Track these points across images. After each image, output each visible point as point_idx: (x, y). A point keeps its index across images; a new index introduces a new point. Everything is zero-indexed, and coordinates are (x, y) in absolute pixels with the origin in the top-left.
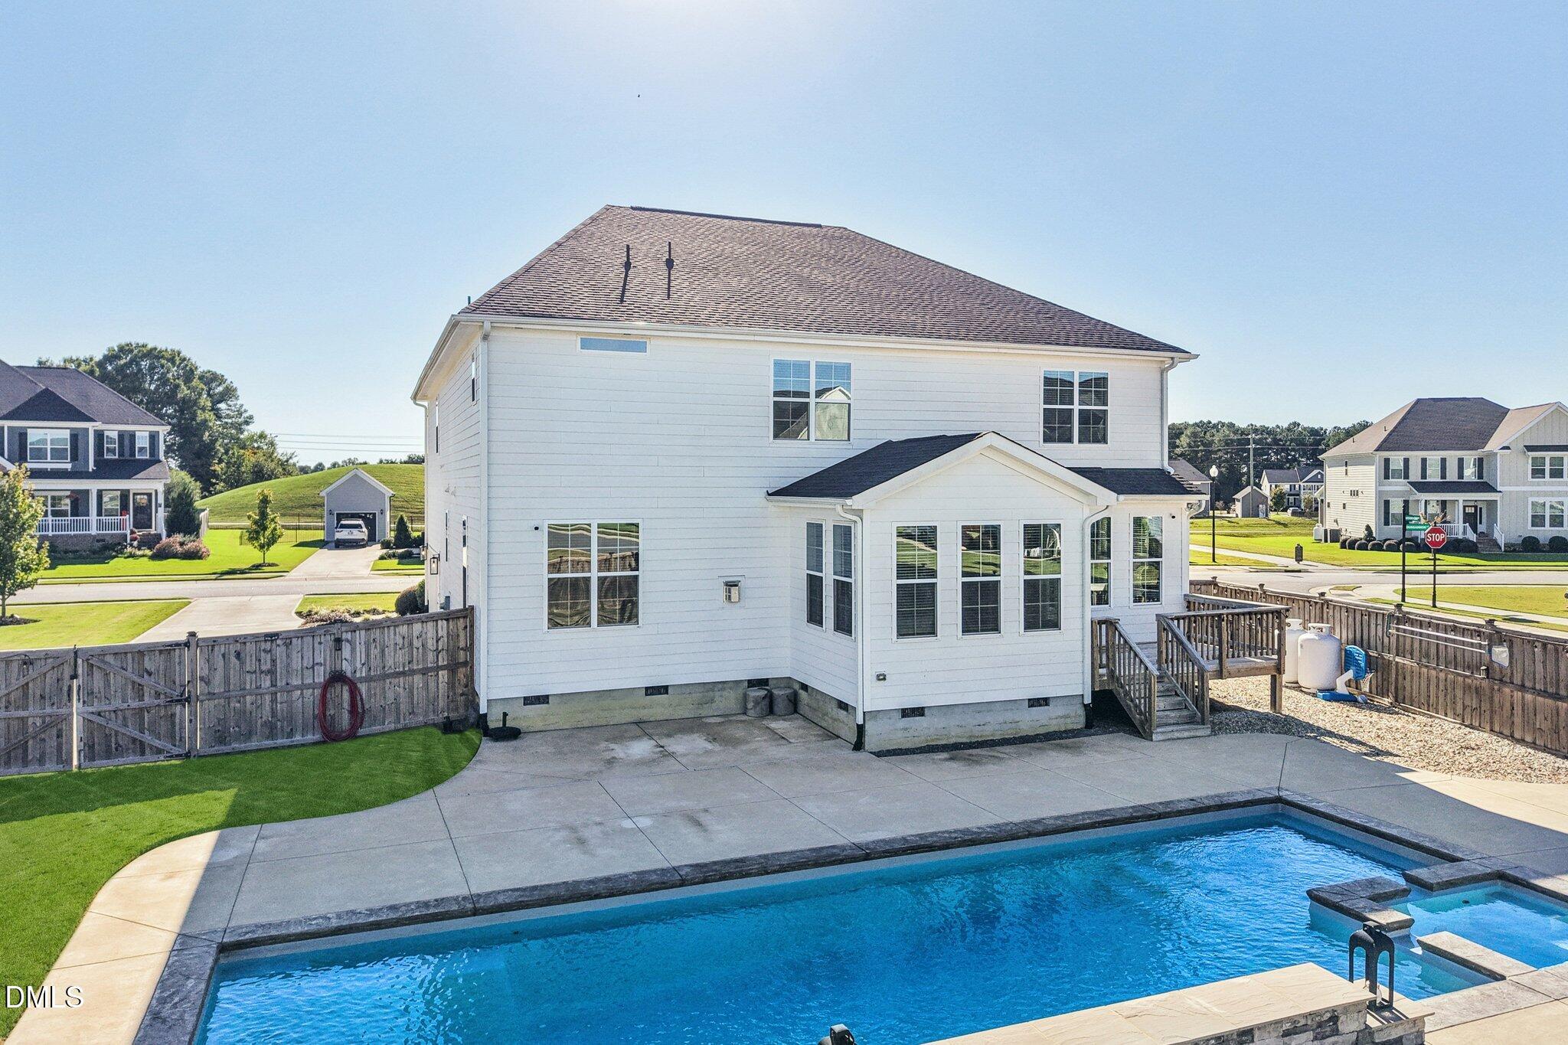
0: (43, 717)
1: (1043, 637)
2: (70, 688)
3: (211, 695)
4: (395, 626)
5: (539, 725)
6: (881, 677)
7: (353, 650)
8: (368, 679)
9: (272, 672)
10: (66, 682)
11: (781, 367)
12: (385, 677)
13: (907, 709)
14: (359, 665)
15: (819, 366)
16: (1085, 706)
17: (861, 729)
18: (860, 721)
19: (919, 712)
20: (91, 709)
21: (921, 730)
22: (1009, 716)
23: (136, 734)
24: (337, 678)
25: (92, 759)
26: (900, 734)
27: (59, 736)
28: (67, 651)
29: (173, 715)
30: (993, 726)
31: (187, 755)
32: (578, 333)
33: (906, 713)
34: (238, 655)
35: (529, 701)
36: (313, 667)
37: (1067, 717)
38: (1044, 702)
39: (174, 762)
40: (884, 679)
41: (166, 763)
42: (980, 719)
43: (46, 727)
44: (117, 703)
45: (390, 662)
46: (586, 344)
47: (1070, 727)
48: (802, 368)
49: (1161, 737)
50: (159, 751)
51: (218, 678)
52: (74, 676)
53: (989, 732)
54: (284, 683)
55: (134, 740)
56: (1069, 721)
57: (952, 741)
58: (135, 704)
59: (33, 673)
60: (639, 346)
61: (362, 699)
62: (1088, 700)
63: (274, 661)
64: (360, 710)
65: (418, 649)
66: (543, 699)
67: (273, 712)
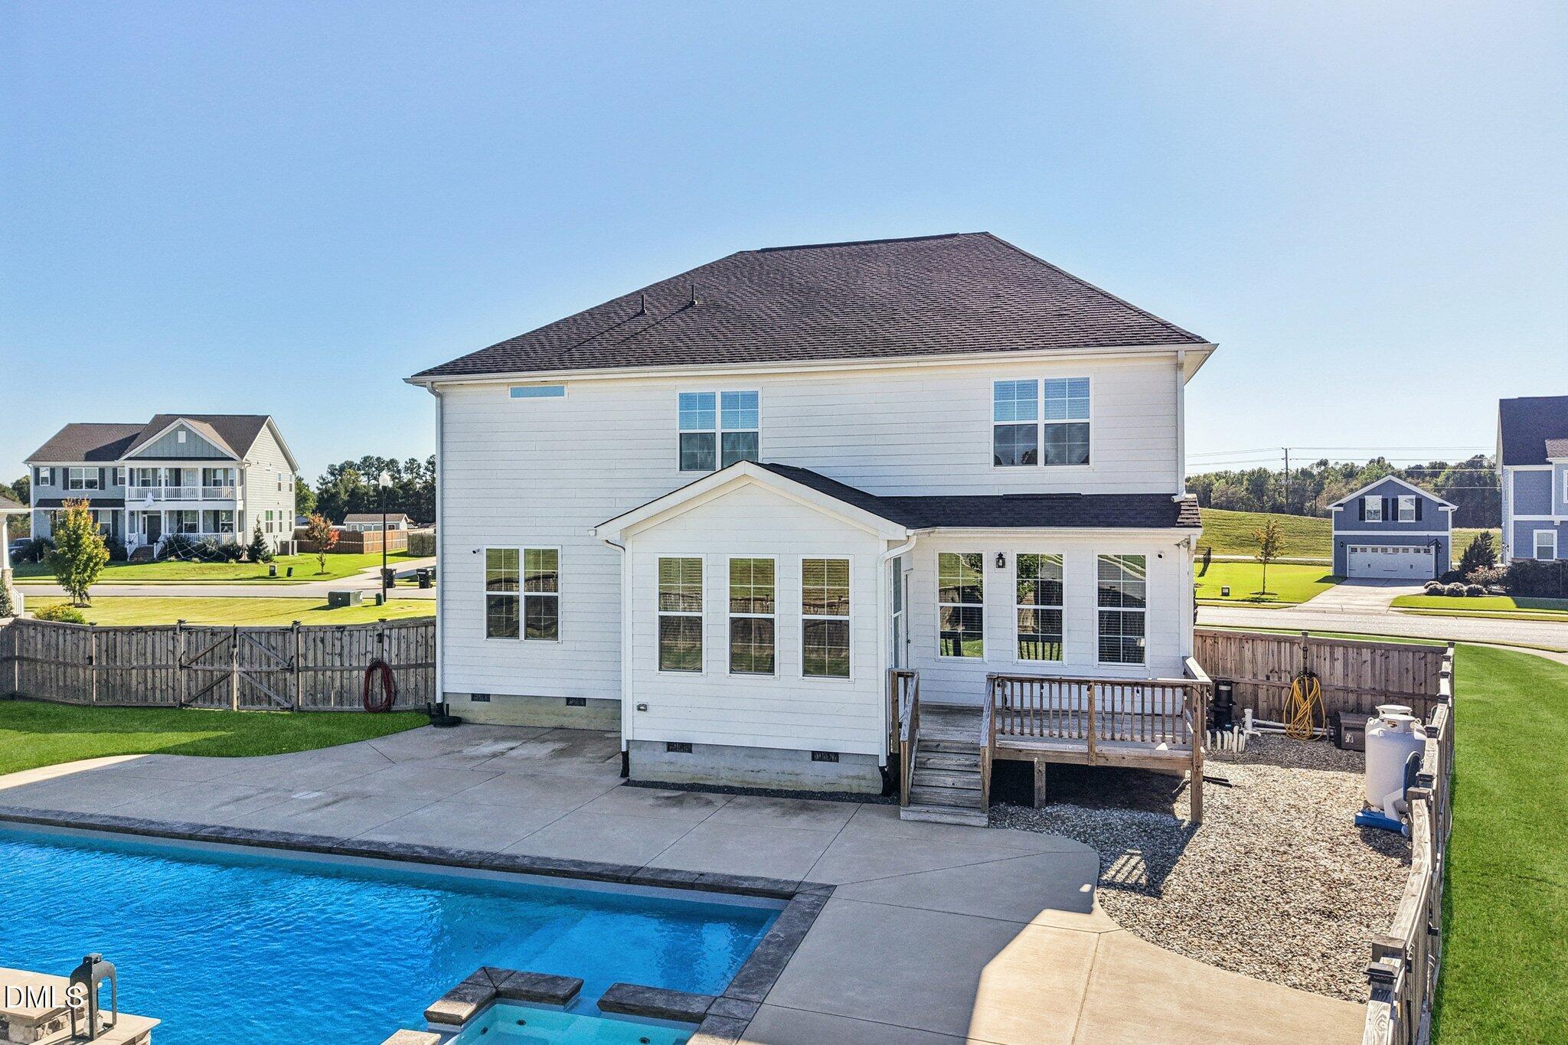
0: (220, 671)
1: (826, 686)
2: (233, 653)
3: (307, 669)
4: (417, 627)
5: (482, 719)
6: (642, 708)
7: (390, 643)
8: (398, 667)
9: (341, 655)
10: (231, 649)
11: (687, 400)
12: (408, 667)
13: (676, 743)
14: (393, 656)
15: (724, 396)
16: (882, 769)
17: (626, 755)
18: (624, 749)
19: (686, 747)
20: (244, 670)
21: (685, 768)
22: (788, 767)
23: (266, 690)
24: (377, 664)
25: (245, 705)
26: (665, 767)
27: (228, 686)
28: (231, 627)
29: (285, 680)
30: (769, 775)
31: (292, 709)
32: (509, 384)
33: (671, 747)
34: (322, 641)
35: (475, 697)
36: (365, 654)
37: (858, 777)
38: (832, 757)
39: (286, 713)
40: (645, 710)
41: (283, 713)
42: (752, 764)
43: (223, 678)
44: (257, 667)
45: (413, 655)
46: (516, 393)
47: (864, 790)
48: (707, 400)
49: (912, 816)
50: (278, 704)
51: (311, 656)
52: (235, 646)
53: (762, 781)
54: (348, 665)
55: (266, 694)
56: (863, 783)
57: (722, 783)
58: (265, 668)
59: (217, 640)
60: (559, 392)
61: (394, 682)
62: (883, 762)
63: (342, 647)
64: (393, 691)
65: (431, 646)
66: (485, 697)
67: (342, 686)
